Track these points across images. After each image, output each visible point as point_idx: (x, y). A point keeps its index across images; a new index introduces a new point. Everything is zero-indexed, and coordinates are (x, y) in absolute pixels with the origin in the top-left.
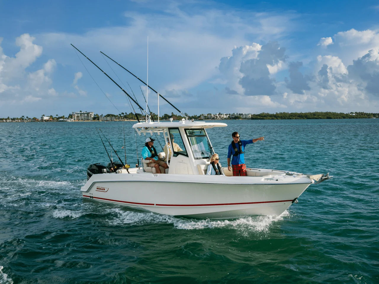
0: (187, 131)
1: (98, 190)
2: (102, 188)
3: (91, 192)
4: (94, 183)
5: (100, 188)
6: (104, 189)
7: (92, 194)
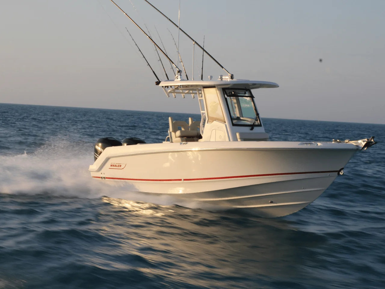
0: (227, 91)
1: (112, 167)
2: (118, 165)
3: (103, 170)
4: (108, 159)
5: (115, 164)
6: (120, 166)
7: (104, 174)
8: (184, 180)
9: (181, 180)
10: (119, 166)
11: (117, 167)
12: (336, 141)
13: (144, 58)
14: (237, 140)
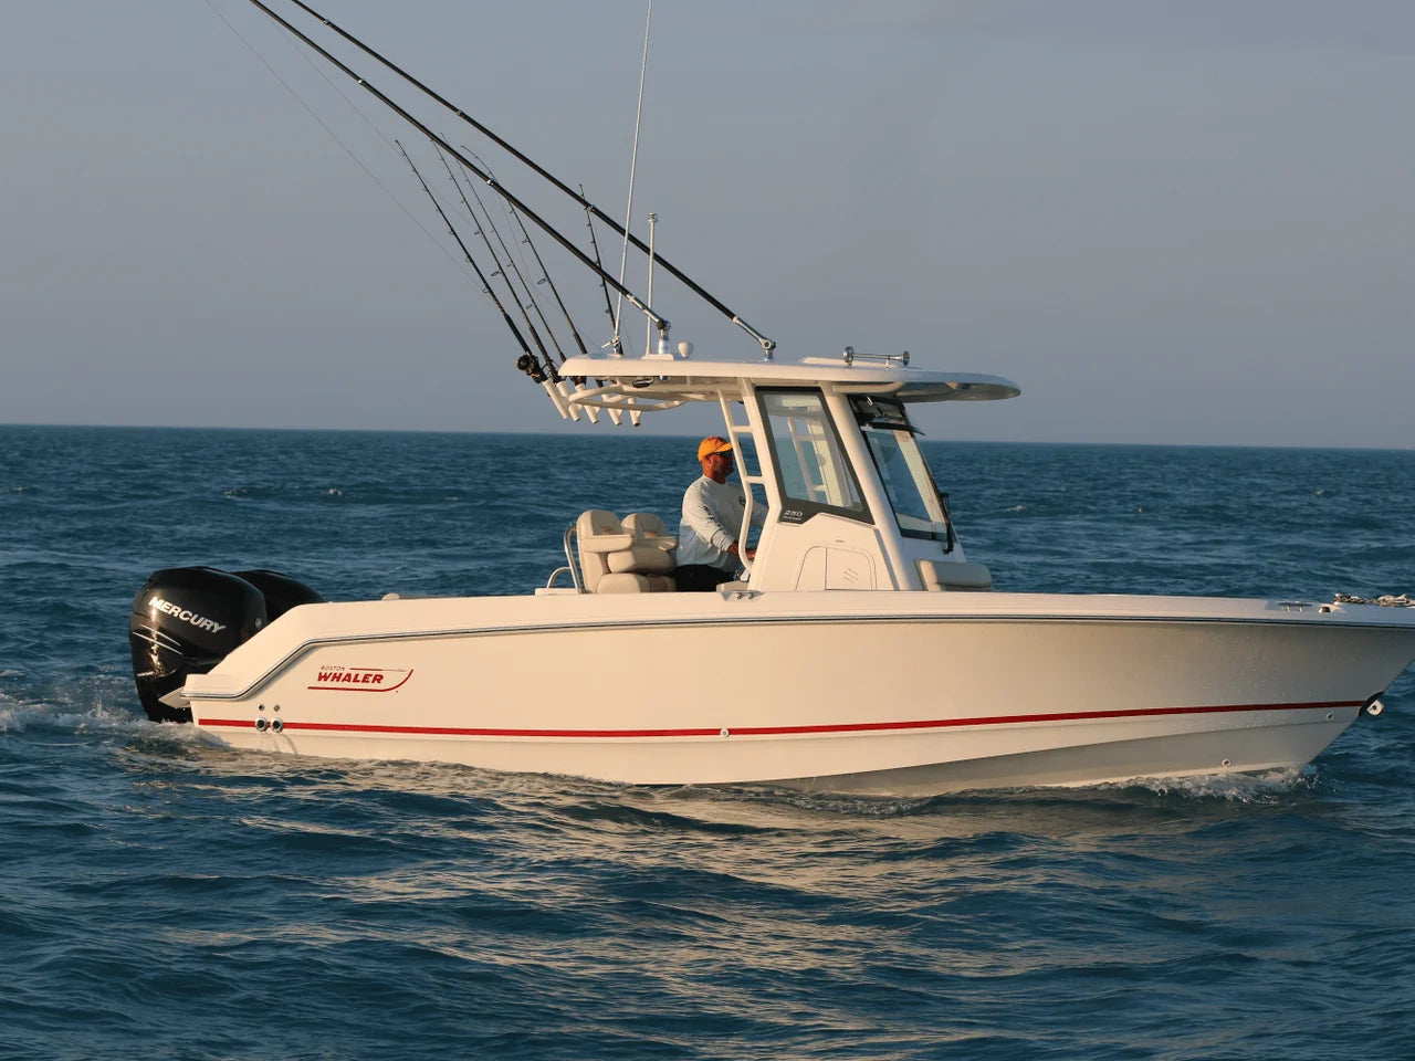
8: (732, 732)
9: (716, 732)
10: (371, 679)
11: (355, 681)
12: (1345, 598)
13: (472, 261)
14: (924, 588)
